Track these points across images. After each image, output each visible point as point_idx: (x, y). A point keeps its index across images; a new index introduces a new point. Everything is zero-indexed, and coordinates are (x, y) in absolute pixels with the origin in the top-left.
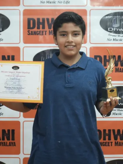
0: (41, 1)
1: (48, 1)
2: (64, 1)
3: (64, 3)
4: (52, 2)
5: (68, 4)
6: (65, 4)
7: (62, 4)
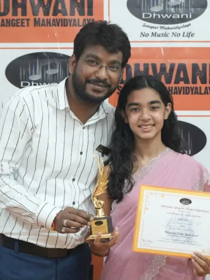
0: (142, 33)
1: (154, 33)
2: (184, 33)
3: (183, 36)
4: (161, 35)
5: (191, 39)
6: (186, 39)
7: (181, 38)
